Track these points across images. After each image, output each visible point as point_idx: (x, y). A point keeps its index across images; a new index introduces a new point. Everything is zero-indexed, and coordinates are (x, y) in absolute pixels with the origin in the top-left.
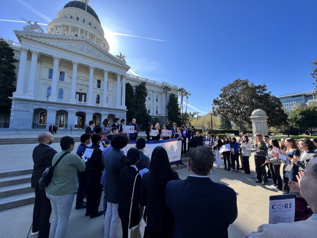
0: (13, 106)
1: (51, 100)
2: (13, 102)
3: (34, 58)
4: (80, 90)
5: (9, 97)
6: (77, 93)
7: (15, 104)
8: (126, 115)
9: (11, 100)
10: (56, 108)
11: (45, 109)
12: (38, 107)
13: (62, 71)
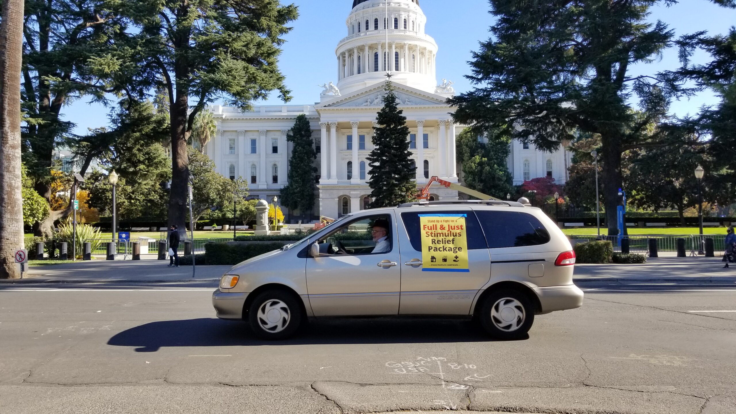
0: (321, 195)
2: (320, 191)
3: (333, 130)
5: (318, 186)
7: (322, 193)
8: (457, 194)
9: (318, 189)
10: (358, 192)
11: (349, 195)
12: (341, 193)
13: (362, 134)
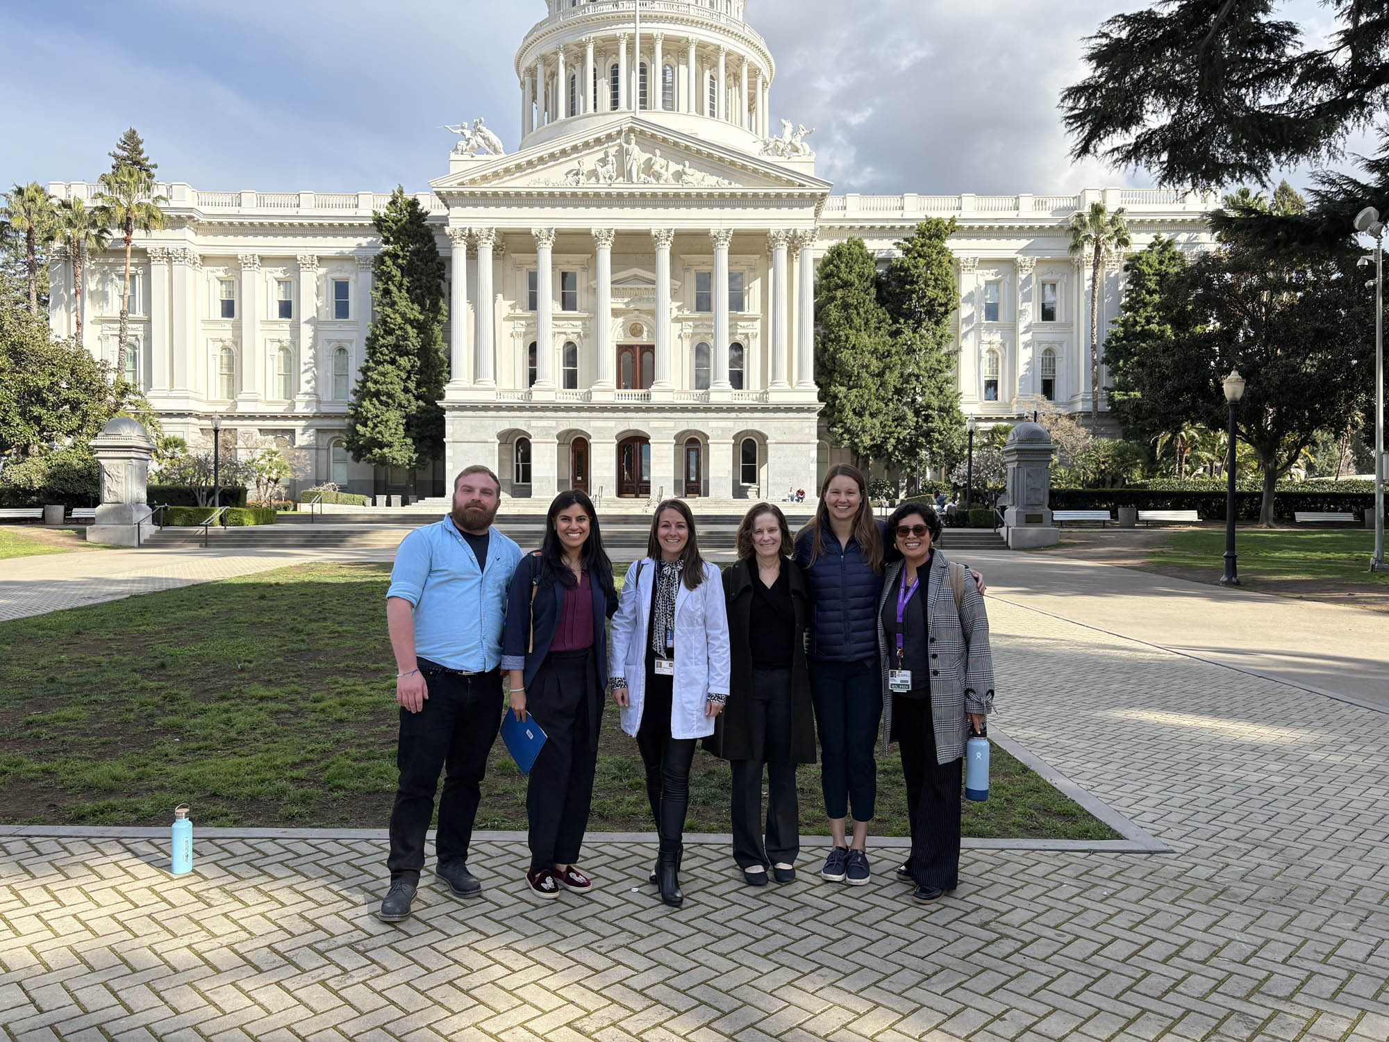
0: (449, 429)
1: (538, 396)
2: (448, 416)
3: (485, 253)
4: (634, 335)
5: (440, 404)
6: (621, 349)
7: (452, 423)
8: (814, 431)
10: (553, 423)
11: (524, 429)
12: (507, 425)
13: (567, 268)
